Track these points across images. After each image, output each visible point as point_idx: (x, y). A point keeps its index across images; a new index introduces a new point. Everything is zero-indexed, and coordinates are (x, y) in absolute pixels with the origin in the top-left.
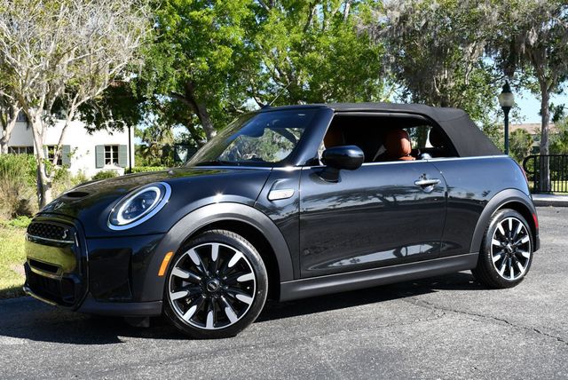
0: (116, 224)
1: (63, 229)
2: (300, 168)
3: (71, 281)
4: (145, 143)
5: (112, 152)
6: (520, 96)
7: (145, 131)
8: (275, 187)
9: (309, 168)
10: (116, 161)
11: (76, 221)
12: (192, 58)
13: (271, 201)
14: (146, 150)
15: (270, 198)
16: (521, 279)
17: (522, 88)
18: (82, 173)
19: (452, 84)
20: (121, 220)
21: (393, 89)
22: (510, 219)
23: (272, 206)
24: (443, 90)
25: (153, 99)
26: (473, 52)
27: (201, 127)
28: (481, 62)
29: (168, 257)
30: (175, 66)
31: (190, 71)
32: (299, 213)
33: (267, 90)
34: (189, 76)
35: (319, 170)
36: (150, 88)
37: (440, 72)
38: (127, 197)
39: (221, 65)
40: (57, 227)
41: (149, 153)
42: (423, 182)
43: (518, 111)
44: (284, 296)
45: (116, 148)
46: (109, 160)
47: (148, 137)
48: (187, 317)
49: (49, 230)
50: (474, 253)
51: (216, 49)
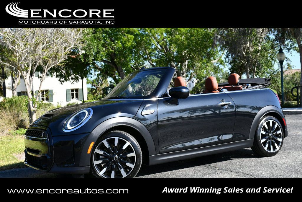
0: (67, 129)
1: (41, 132)
2: (158, 99)
3: (46, 157)
4: (93, 87)
5: (75, 92)
6: (291, 55)
7: (93, 80)
8: (145, 109)
9: (162, 98)
10: (77, 97)
11: (47, 128)
12: (113, 41)
13: (143, 115)
14: (94, 91)
15: (142, 114)
16: (278, 152)
17: (291, 50)
18: (59, 104)
19: (252, 50)
20: (69, 127)
21: (223, 53)
22: (271, 121)
23: (143, 118)
24: (247, 53)
25: (94, 64)
26: (263, 31)
27: (120, 78)
28: (268, 37)
29: (92, 145)
30: (104, 46)
31: (112, 48)
32: (158, 121)
33: (155, 57)
34: (112, 51)
35: (168, 99)
36: (91, 58)
37: (245, 43)
38: (72, 115)
39: (129, 44)
40: (39, 132)
41: (96, 92)
42: (223, 103)
43: (290, 63)
44: (151, 163)
45: (77, 90)
46: (74, 97)
47: (95, 84)
48: (101, 173)
49: (35, 133)
50: (251, 139)
51: (125, 36)
